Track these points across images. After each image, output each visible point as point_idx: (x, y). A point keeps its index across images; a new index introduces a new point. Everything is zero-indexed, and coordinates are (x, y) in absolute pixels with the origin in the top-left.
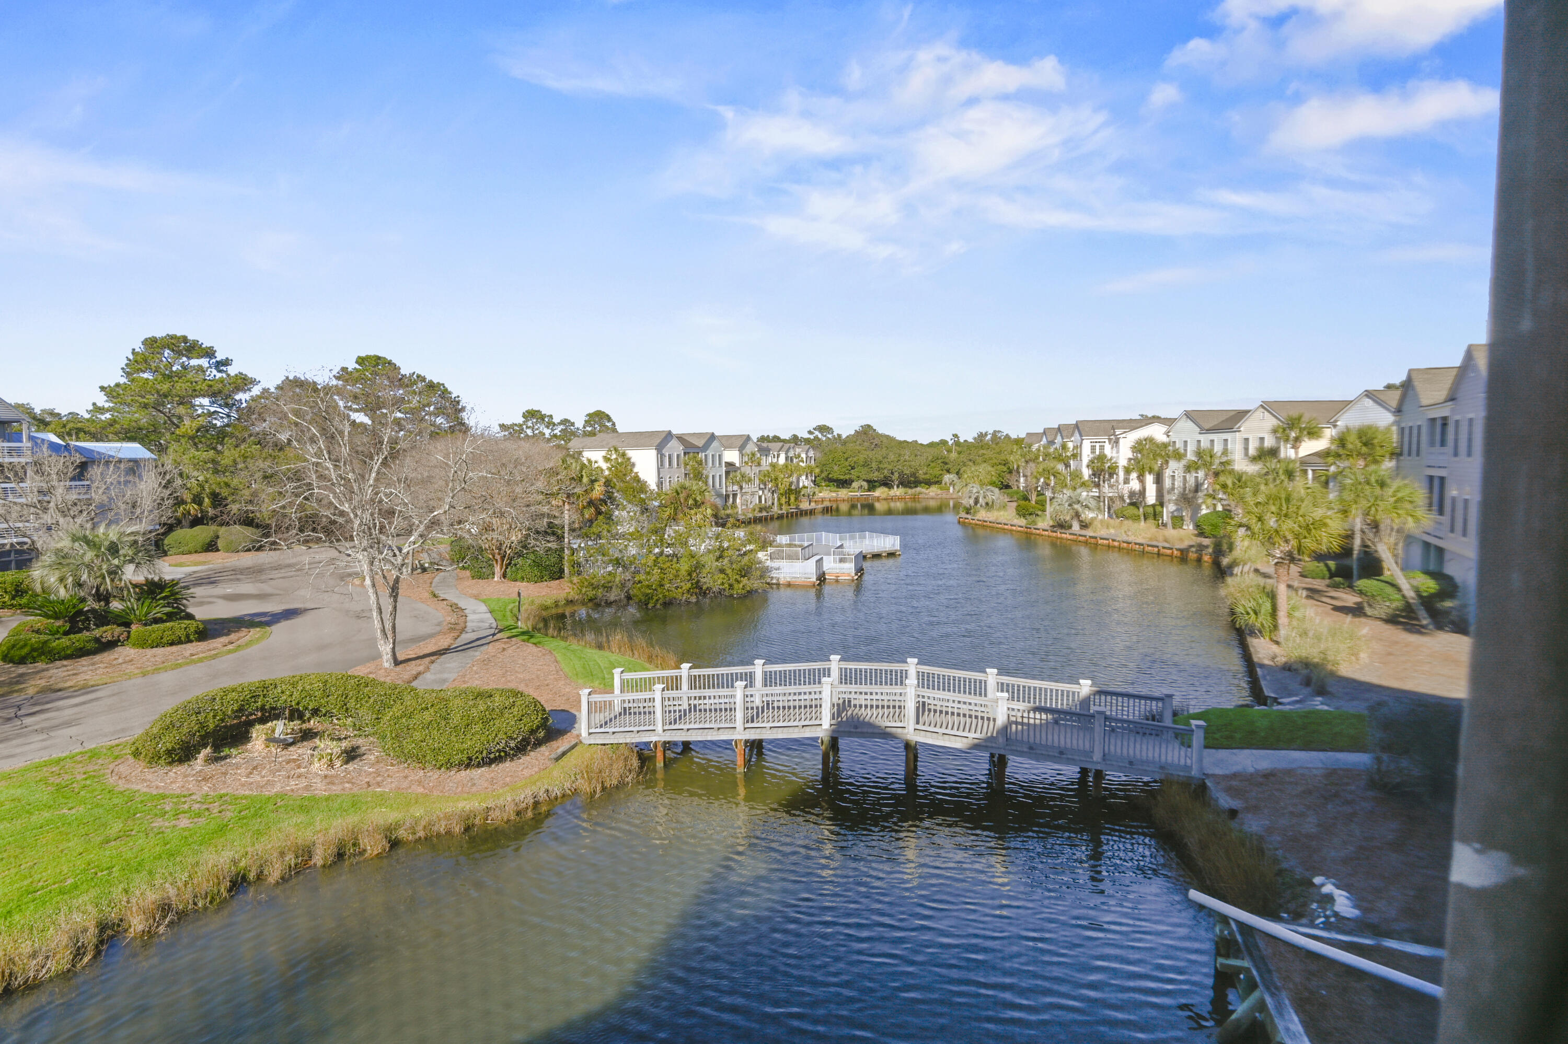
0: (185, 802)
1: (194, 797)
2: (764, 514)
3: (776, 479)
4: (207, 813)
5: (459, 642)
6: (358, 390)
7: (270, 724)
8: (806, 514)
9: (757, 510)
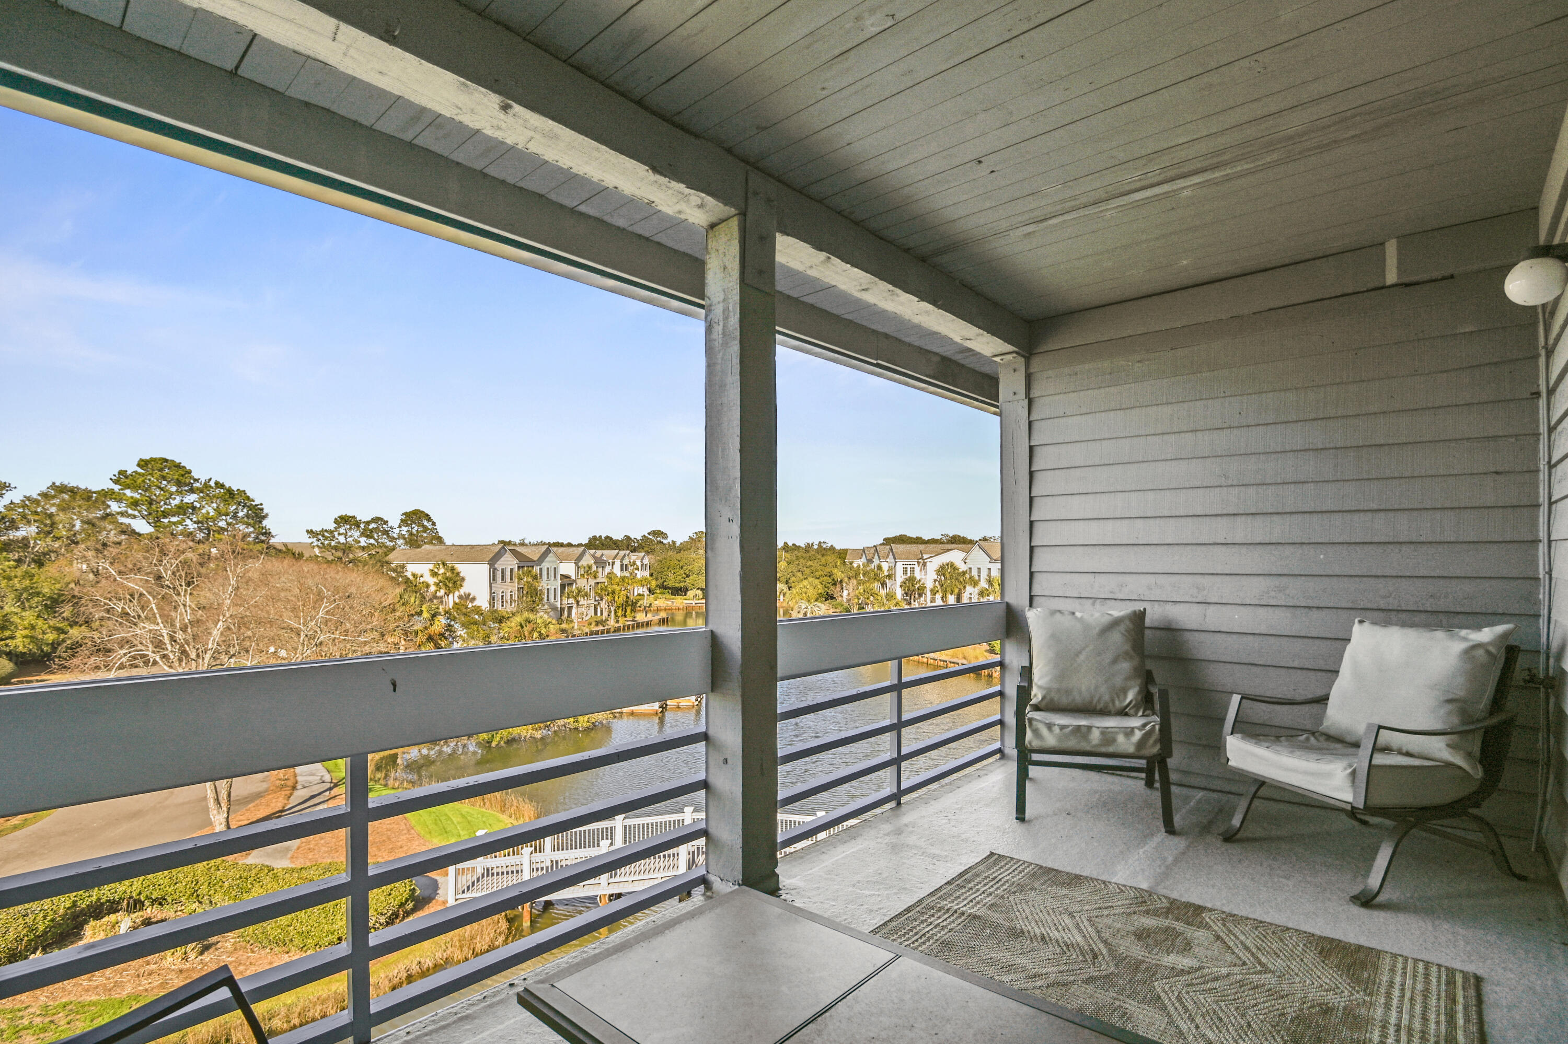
0: (22, 1017)
1: (31, 1010)
2: (600, 628)
3: (613, 593)
4: (53, 1027)
5: (293, 801)
6: (138, 496)
7: (106, 919)
8: (643, 626)
9: (594, 624)
